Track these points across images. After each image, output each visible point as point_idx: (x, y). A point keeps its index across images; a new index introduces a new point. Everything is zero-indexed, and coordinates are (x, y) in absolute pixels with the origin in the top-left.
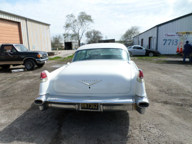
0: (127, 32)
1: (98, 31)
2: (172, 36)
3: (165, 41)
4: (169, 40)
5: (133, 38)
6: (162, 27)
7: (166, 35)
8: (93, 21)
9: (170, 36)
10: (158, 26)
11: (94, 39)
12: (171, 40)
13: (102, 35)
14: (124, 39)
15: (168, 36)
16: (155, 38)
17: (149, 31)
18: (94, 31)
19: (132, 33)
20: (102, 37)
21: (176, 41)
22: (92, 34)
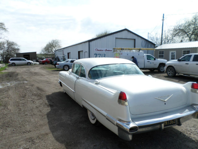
0: (47, 45)
1: (13, 43)
2: (101, 50)
3: (96, 55)
4: (98, 54)
5: (55, 51)
6: (92, 42)
7: (96, 50)
8: (7, 30)
9: (99, 50)
10: (90, 41)
11: (8, 51)
12: (100, 54)
13: (19, 46)
14: (45, 52)
15: (98, 50)
16: (87, 52)
17: (78, 45)
18: (8, 41)
19: (53, 46)
20: (18, 49)
21: (104, 55)
22: (6, 46)
